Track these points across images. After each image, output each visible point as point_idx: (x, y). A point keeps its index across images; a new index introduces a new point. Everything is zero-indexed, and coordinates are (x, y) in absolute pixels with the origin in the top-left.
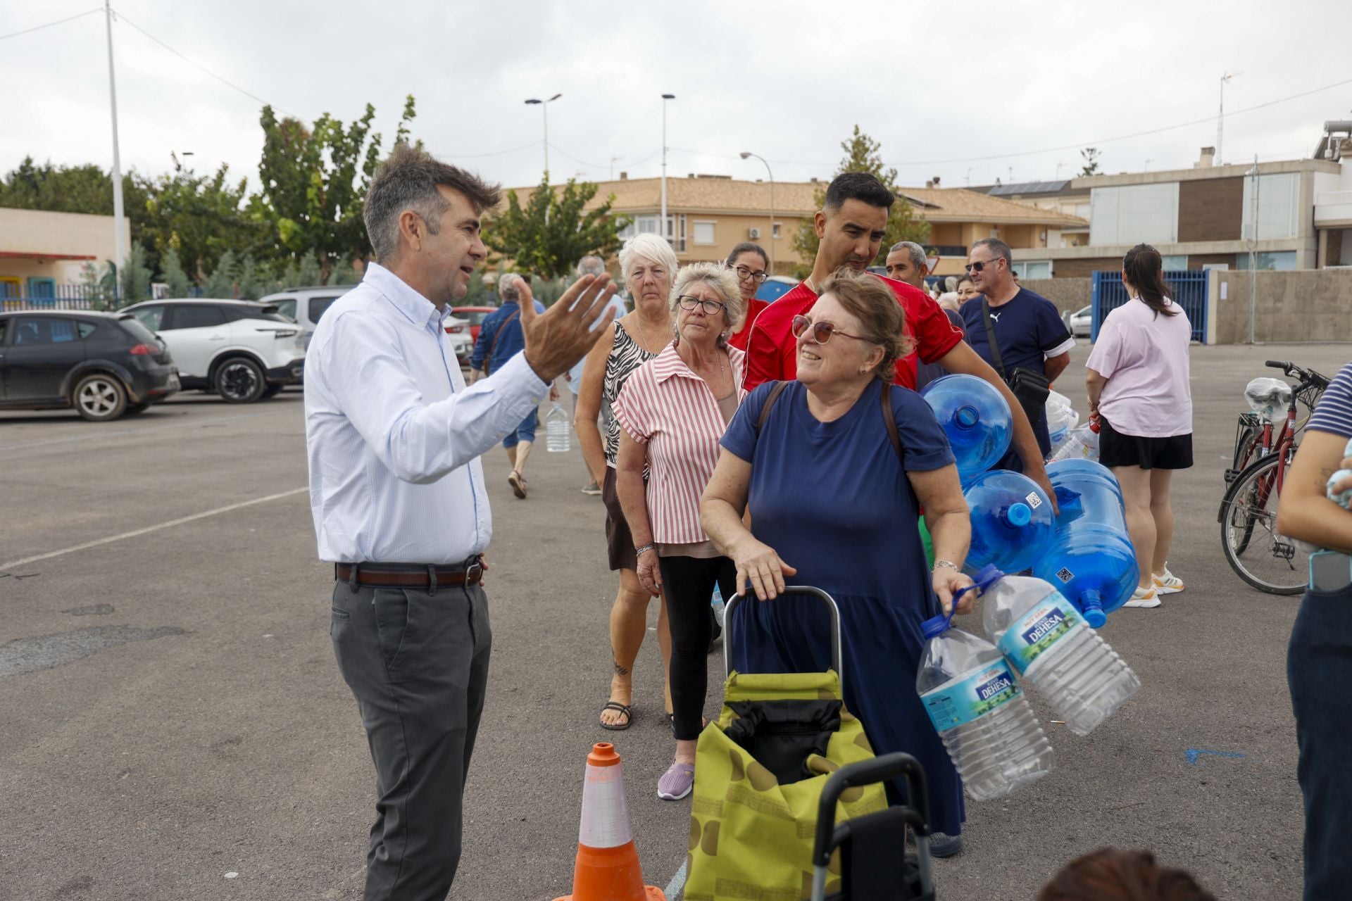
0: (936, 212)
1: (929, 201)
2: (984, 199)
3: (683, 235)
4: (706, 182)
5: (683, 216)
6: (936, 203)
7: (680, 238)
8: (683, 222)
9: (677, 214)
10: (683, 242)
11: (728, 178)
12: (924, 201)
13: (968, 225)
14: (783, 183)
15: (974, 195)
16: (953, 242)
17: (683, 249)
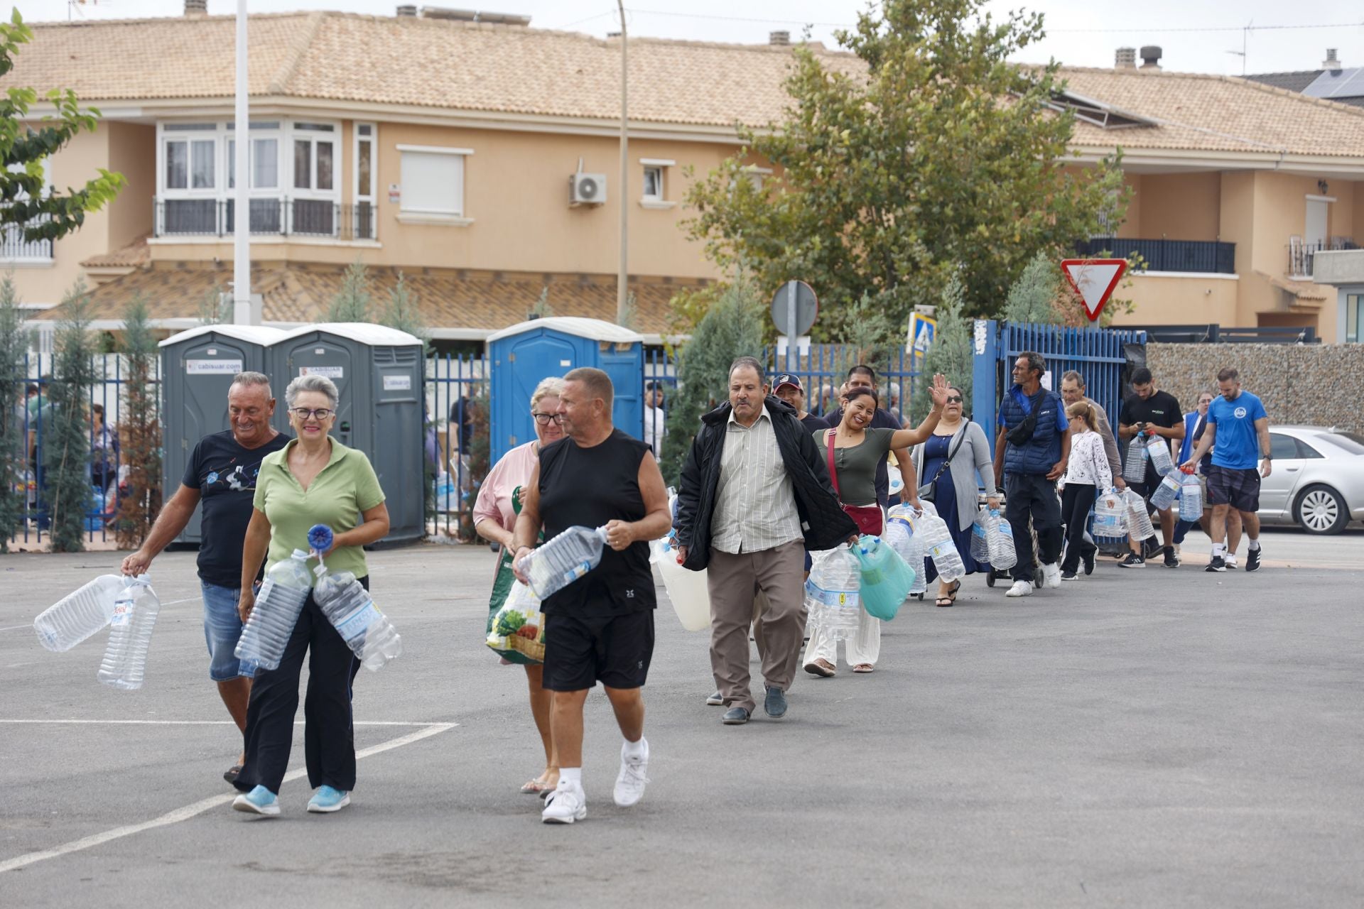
0: (1143, 138)
1: (1121, 107)
2: (1286, 103)
3: (364, 188)
4: (450, 36)
5: (365, 130)
6: (1145, 115)
7: (357, 198)
8: (365, 148)
9: (347, 123)
10: (365, 210)
11: (520, 21)
12: (1106, 106)
13: (1245, 176)
14: (683, 44)
15: (1259, 96)
16: (1198, 232)
17: (365, 232)
